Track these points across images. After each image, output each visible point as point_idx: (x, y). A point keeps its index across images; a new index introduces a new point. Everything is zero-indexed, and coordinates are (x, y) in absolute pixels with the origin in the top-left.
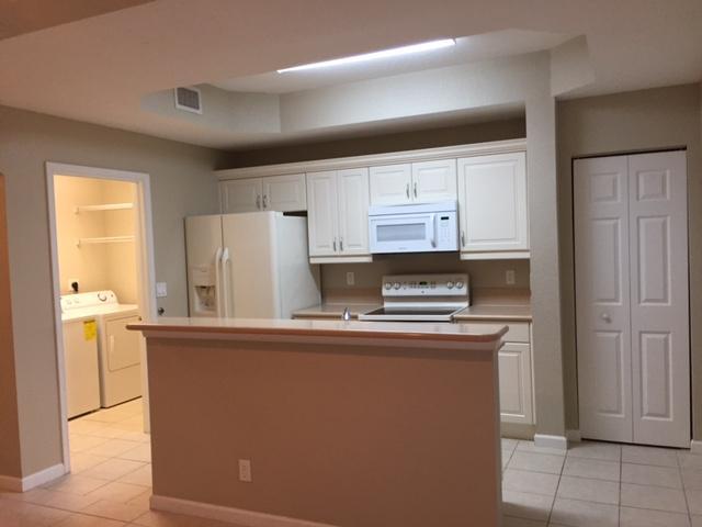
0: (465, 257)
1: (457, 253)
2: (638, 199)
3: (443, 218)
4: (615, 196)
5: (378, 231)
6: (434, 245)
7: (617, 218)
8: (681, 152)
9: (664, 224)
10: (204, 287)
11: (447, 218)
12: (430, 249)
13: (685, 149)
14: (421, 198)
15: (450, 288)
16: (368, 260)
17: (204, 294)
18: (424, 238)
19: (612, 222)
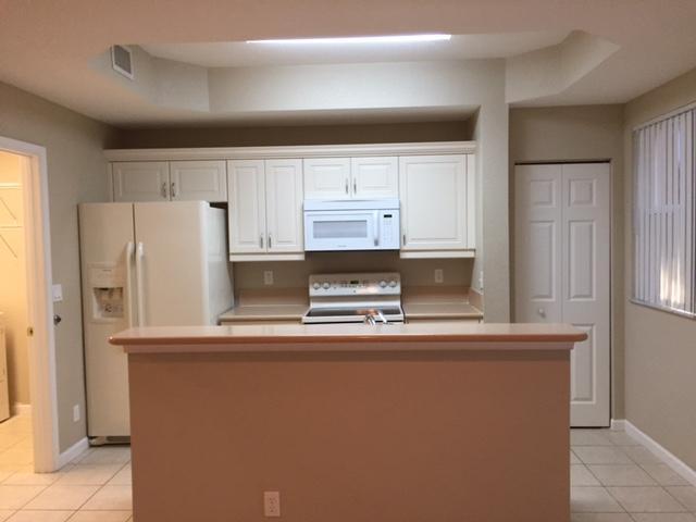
0: (405, 256)
1: (397, 252)
2: (569, 205)
3: (385, 216)
4: (551, 202)
5: (315, 227)
6: (376, 243)
7: (552, 221)
8: (605, 164)
9: (591, 227)
10: (106, 289)
11: (390, 216)
12: (371, 246)
13: (608, 161)
14: (362, 194)
15: (384, 287)
16: (300, 258)
17: (105, 297)
18: (365, 235)
19: (548, 225)
